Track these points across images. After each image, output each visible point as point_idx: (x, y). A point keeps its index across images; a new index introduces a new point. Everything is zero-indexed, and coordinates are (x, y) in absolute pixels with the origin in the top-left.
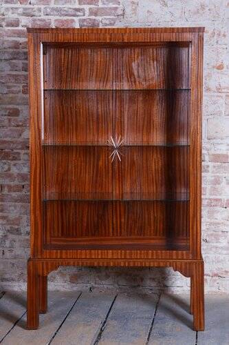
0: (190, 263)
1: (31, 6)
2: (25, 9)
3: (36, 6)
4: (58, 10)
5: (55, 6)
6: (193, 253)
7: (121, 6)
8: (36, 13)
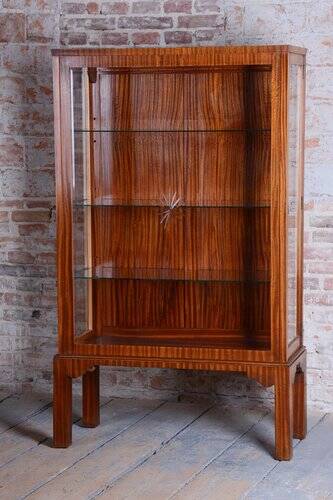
0: (270, 368)
1: (103, 16)
2: (94, 20)
3: (109, 16)
4: (137, 21)
5: (134, 15)
6: (275, 354)
7: (222, 13)
8: (108, 26)
